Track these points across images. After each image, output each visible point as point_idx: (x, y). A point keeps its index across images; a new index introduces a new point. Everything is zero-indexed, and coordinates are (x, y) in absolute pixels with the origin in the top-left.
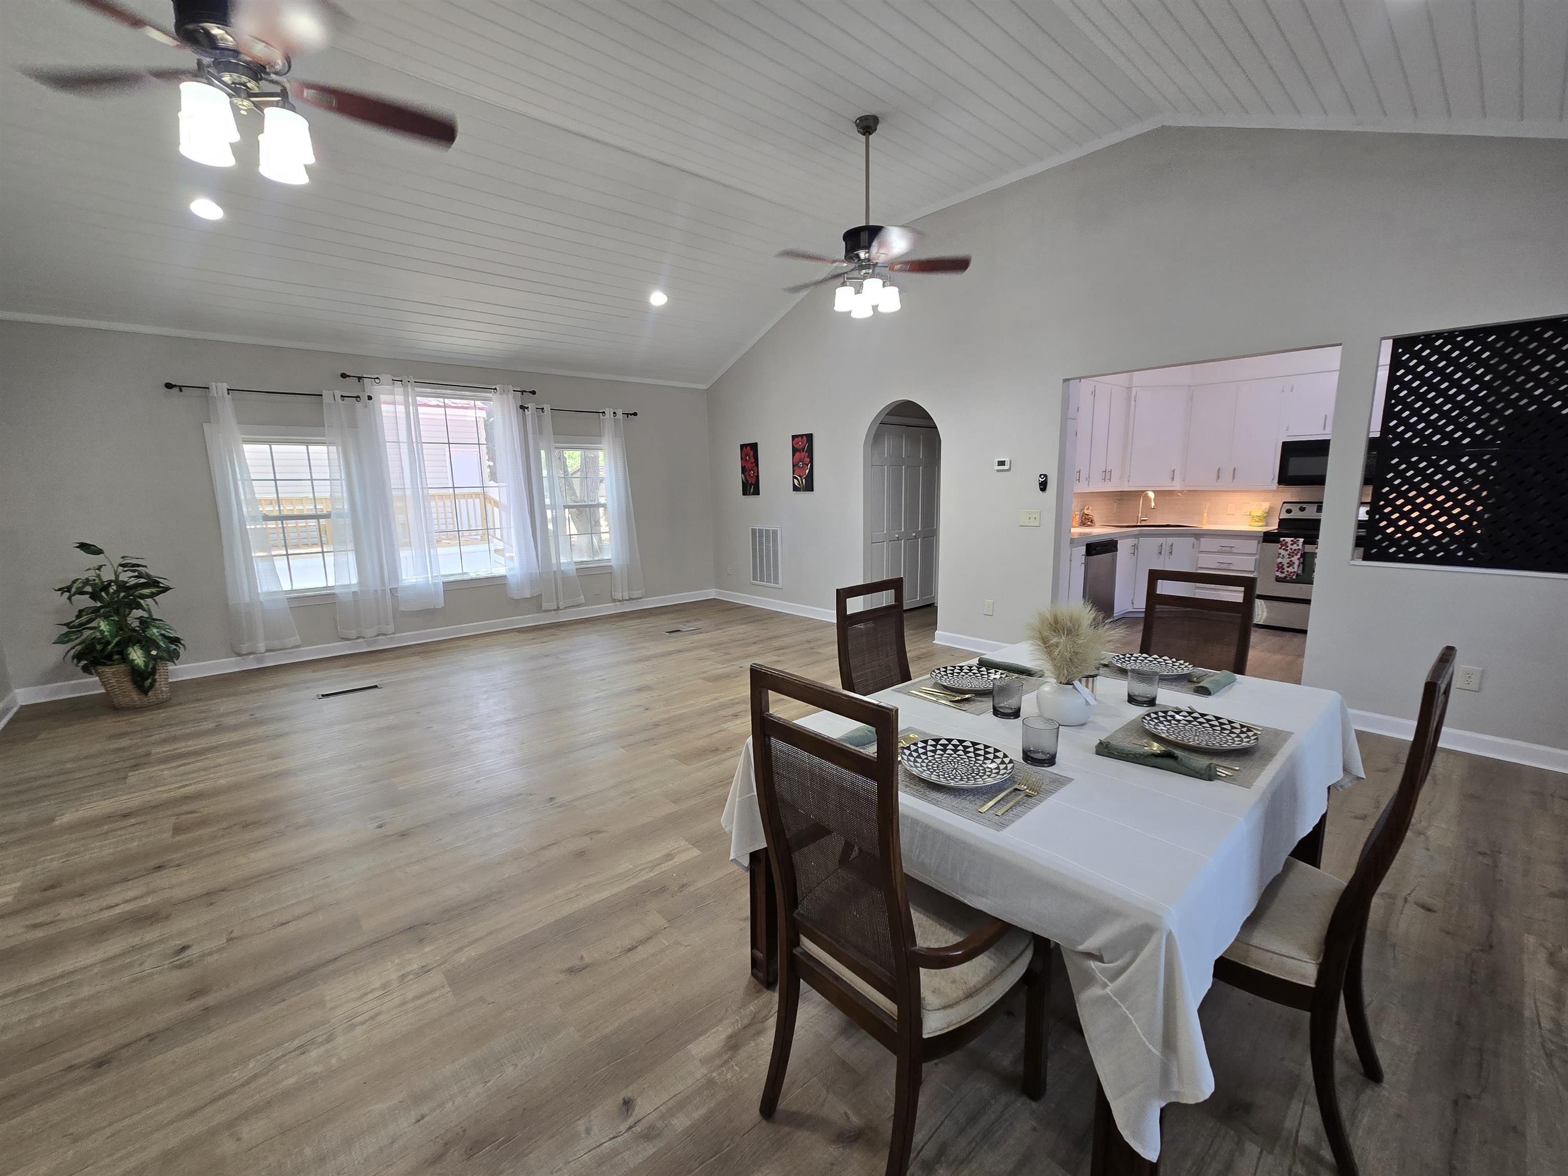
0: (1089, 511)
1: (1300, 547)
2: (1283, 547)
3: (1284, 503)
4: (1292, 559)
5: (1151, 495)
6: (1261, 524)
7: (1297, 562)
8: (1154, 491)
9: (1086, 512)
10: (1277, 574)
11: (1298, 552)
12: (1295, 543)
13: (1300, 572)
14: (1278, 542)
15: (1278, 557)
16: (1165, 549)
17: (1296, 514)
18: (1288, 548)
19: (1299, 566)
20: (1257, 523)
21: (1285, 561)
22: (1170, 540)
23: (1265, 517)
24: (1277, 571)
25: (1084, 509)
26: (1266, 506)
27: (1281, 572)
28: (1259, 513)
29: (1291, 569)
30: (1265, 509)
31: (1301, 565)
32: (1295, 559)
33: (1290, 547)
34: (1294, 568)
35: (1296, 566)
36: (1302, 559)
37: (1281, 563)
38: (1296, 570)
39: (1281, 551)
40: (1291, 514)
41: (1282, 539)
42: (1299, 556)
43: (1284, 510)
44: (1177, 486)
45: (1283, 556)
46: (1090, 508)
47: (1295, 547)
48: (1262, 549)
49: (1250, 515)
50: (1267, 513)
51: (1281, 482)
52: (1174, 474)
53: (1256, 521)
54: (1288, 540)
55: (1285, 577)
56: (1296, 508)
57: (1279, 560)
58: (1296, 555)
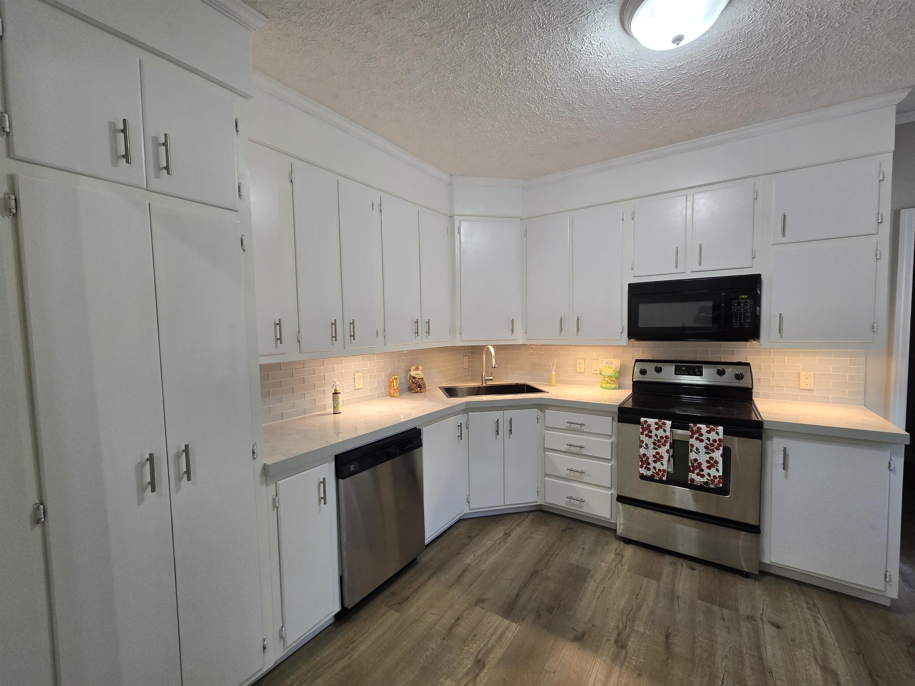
0: (419, 372)
1: (668, 433)
2: (646, 432)
3: (637, 361)
4: (659, 450)
5: (492, 350)
6: (613, 386)
7: (666, 456)
8: (493, 346)
9: (413, 373)
10: (641, 472)
11: (666, 442)
12: (660, 427)
13: (671, 470)
14: (639, 423)
15: (641, 447)
16: (504, 428)
17: (652, 376)
18: (653, 434)
19: (669, 460)
20: (608, 385)
21: (651, 453)
22: (509, 414)
23: (617, 378)
24: (641, 466)
25: (410, 370)
26: (616, 363)
27: (646, 468)
28: (609, 372)
29: (658, 465)
30: (616, 368)
31: (672, 459)
32: (663, 451)
33: (654, 432)
34: (662, 464)
35: (665, 461)
36: (671, 451)
37: (644, 455)
38: (665, 467)
39: (643, 437)
40: (645, 376)
41: (643, 419)
42: (667, 446)
43: (637, 370)
44: (519, 339)
45: (646, 445)
46: (420, 367)
47: (660, 433)
48: (619, 433)
49: (601, 374)
50: (619, 372)
51: (631, 335)
52: (513, 323)
53: (608, 383)
54: (652, 421)
55: (652, 476)
56: (650, 368)
57: (642, 451)
58: (664, 445)
